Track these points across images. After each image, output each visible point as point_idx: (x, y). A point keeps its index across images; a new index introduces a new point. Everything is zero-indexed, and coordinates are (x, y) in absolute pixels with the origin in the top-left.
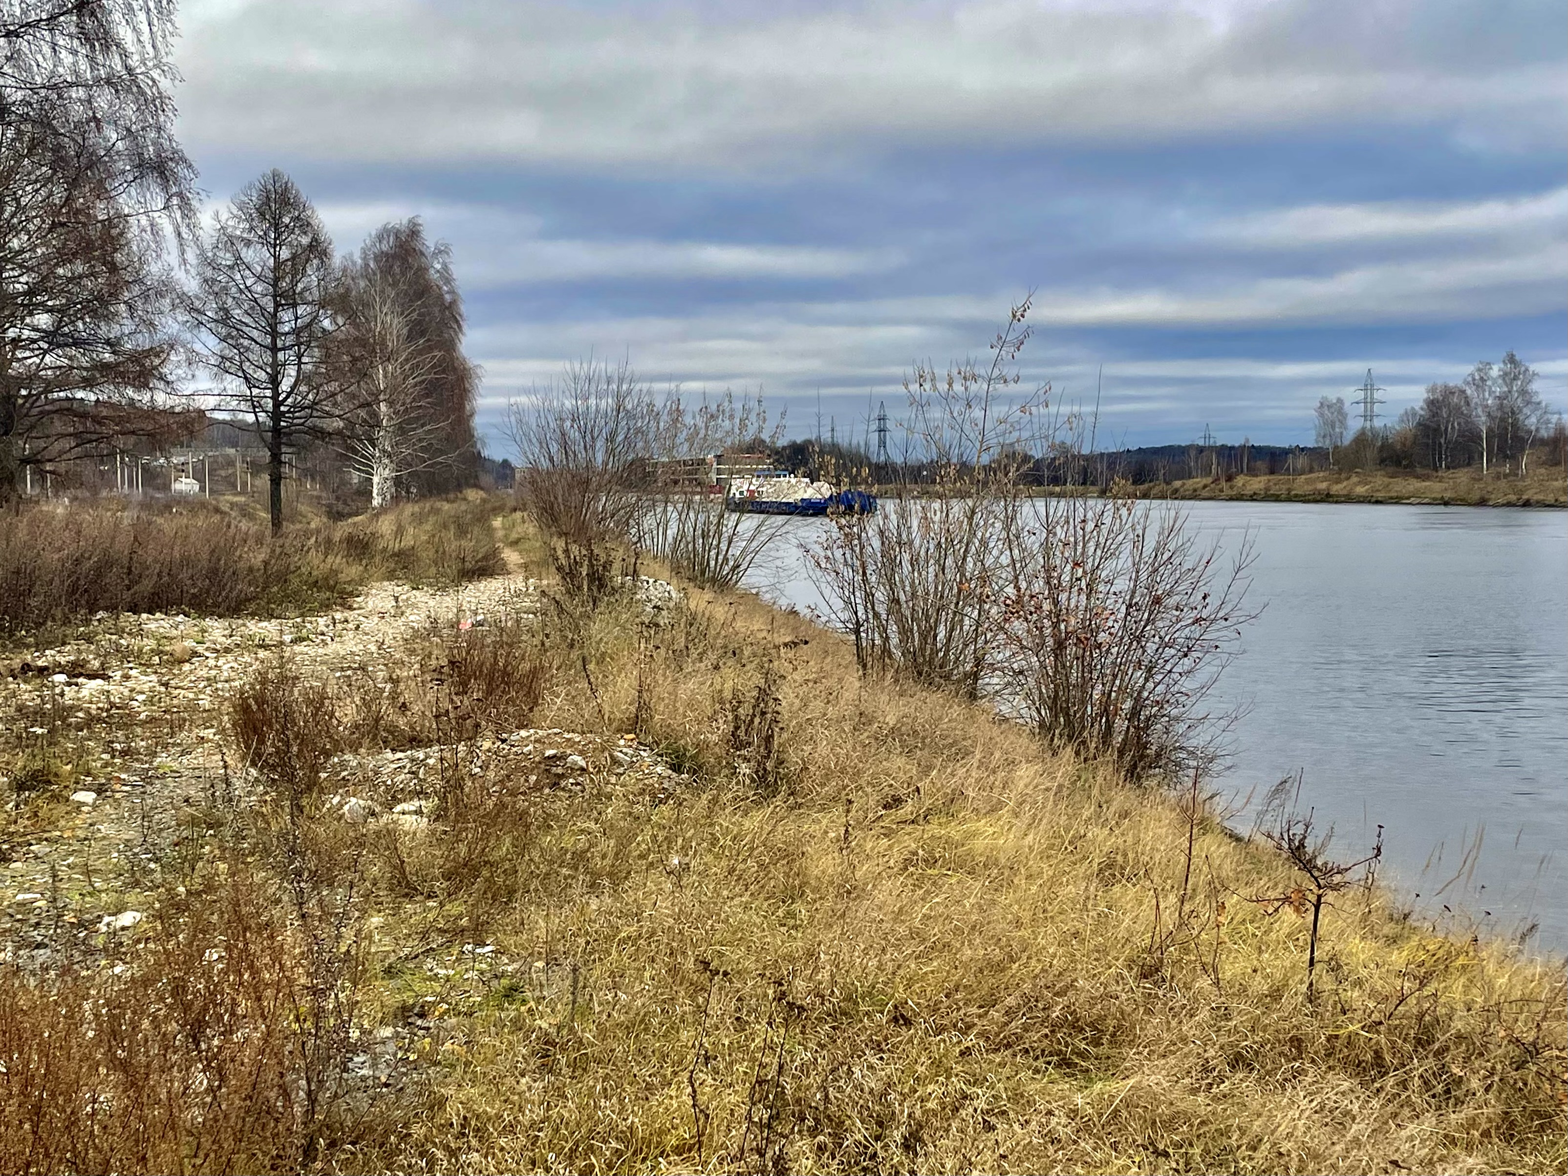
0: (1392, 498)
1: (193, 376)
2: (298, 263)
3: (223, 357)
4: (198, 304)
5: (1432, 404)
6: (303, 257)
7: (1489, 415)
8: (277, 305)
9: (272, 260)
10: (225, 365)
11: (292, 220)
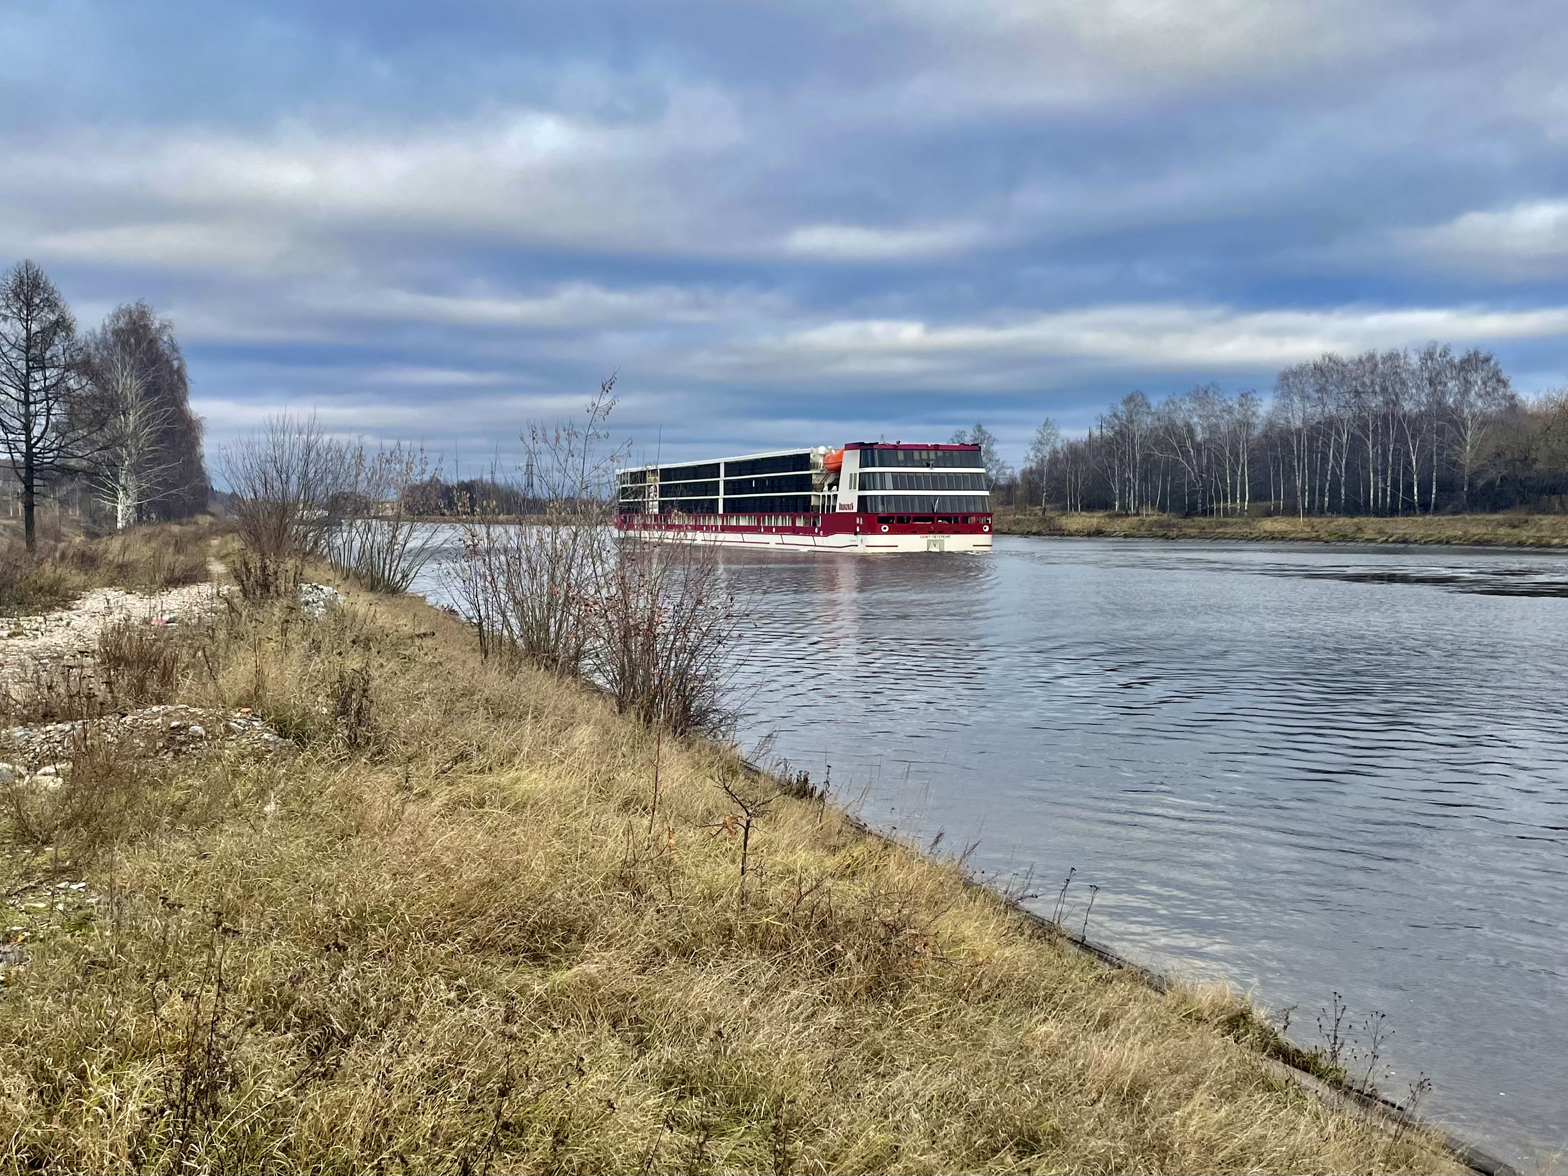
2: (47, 335)
6: (52, 330)
8: (29, 369)
9: (25, 332)
11: (42, 301)
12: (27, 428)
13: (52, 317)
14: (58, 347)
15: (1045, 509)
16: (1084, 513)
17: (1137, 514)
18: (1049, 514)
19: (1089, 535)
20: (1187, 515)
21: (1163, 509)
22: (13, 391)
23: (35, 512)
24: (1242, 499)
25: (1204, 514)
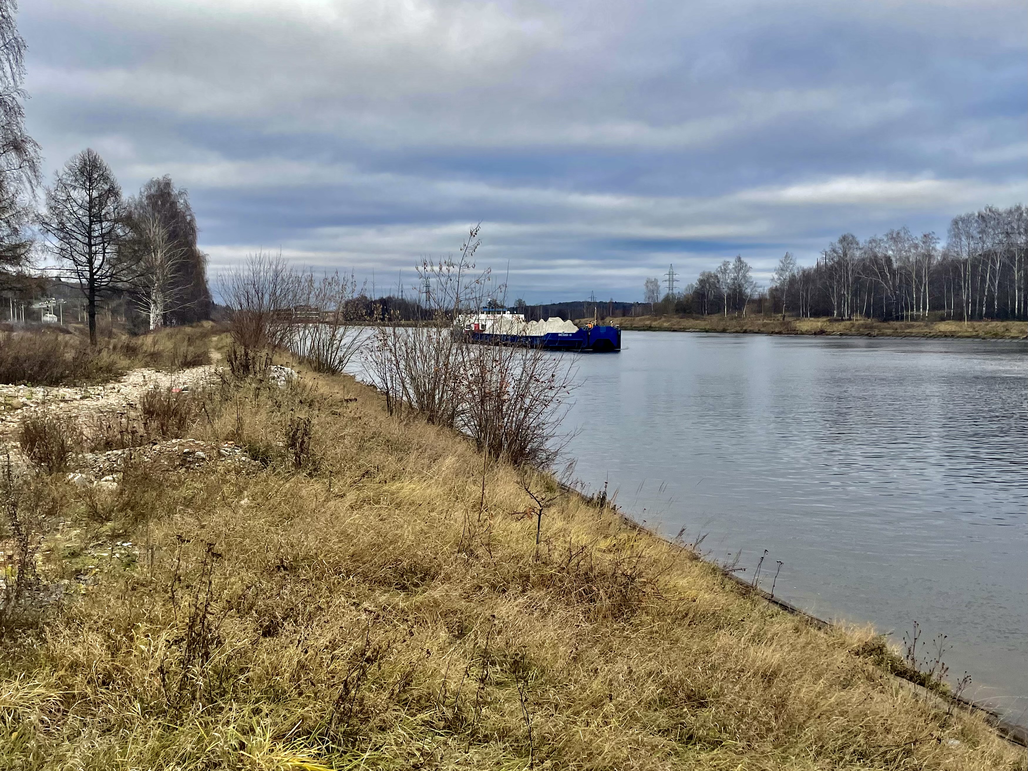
0: (681, 328)
1: (45, 259)
2: (102, 199)
3: (61, 249)
4: (47, 220)
6: (105, 196)
7: (728, 288)
8: (91, 222)
9: (88, 198)
10: (62, 253)
11: (99, 176)
12: (90, 262)
13: (106, 187)
14: (110, 206)
15: (784, 316)
16: (812, 319)
17: (850, 319)
18: (787, 319)
19: (815, 334)
20: (885, 320)
21: (868, 315)
22: (80, 237)
23: (96, 319)
24: (924, 309)
25: (897, 319)
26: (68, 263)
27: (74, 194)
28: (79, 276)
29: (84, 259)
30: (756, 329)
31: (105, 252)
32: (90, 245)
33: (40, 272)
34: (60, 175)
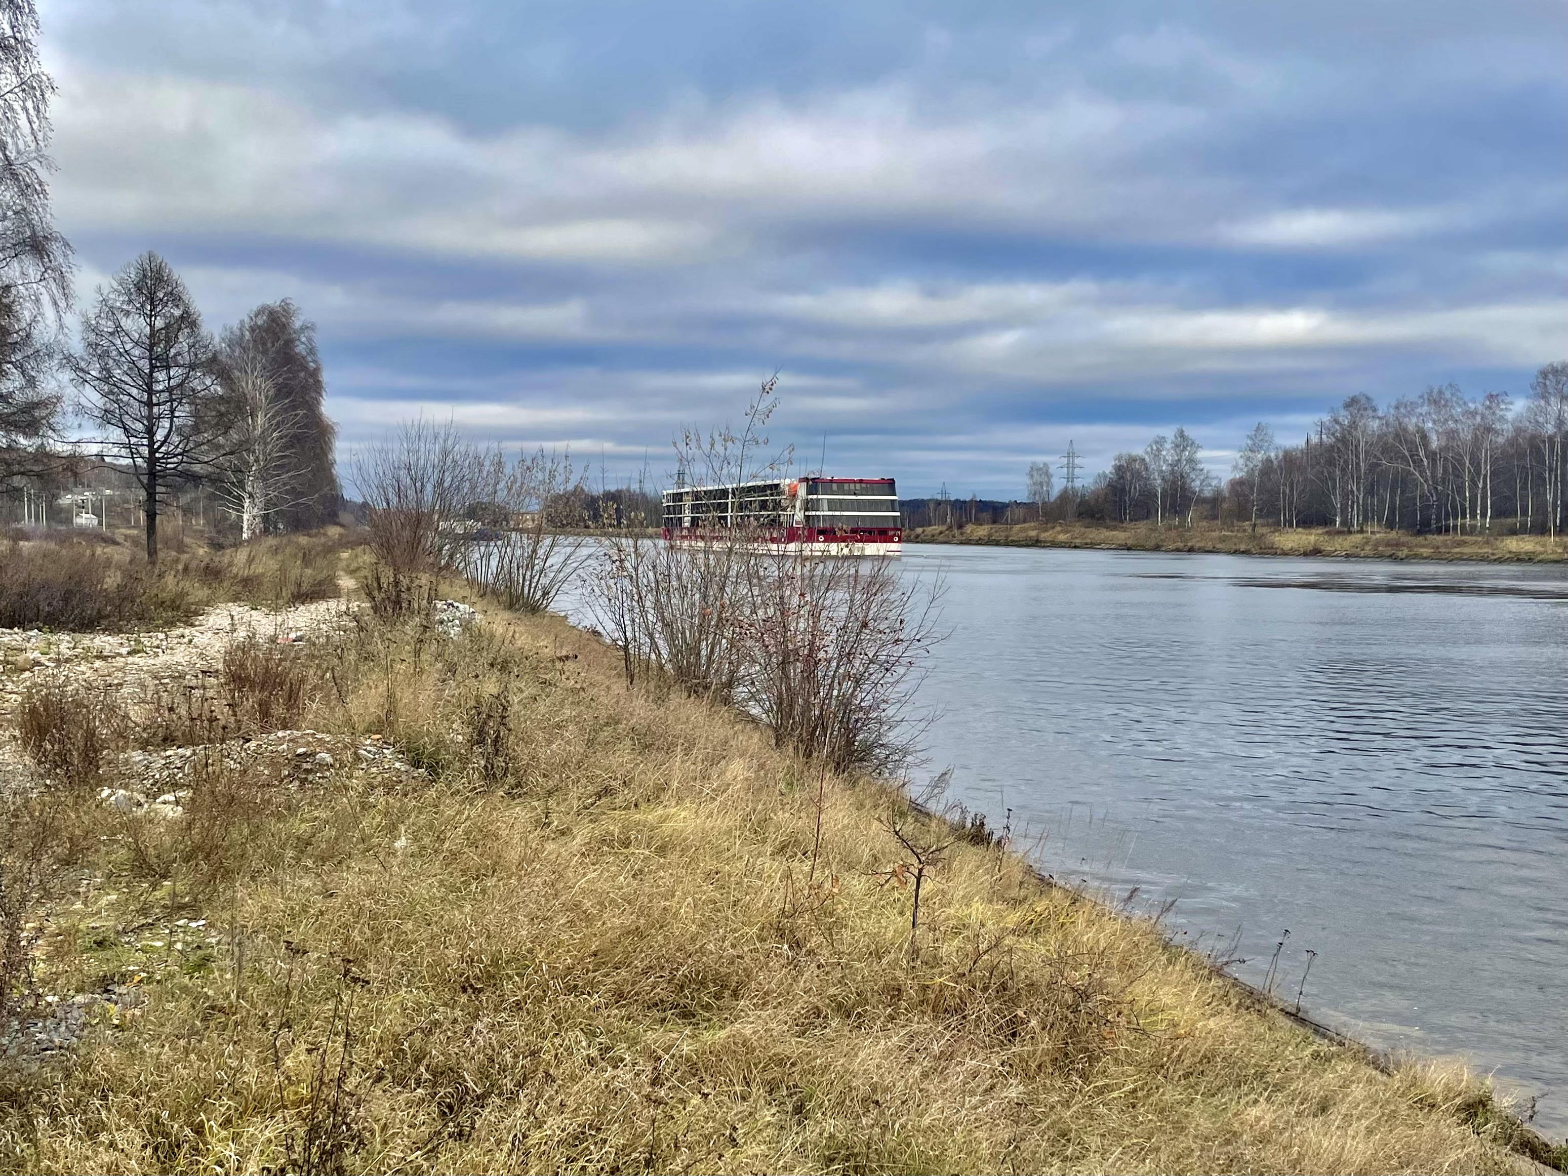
0: (1086, 544)
1: (80, 426)
2: (171, 332)
3: (106, 411)
4: (83, 364)
5: (1119, 469)
6: (175, 326)
7: (1163, 479)
8: (153, 368)
9: (148, 328)
10: (107, 418)
11: (165, 295)
12: (150, 432)
13: (177, 313)
14: (183, 343)
15: (1255, 525)
16: (1300, 530)
17: (1361, 531)
18: (1259, 530)
19: (1306, 554)
20: (1419, 533)
21: (1391, 525)
22: (134, 392)
23: (157, 521)
24: (1484, 515)
25: (1439, 531)
26: (117, 434)
27: (127, 323)
28: (132, 453)
29: (139, 427)
30: (1209, 546)
31: (173, 417)
32: (150, 404)
33: (70, 448)
34: (105, 294)
